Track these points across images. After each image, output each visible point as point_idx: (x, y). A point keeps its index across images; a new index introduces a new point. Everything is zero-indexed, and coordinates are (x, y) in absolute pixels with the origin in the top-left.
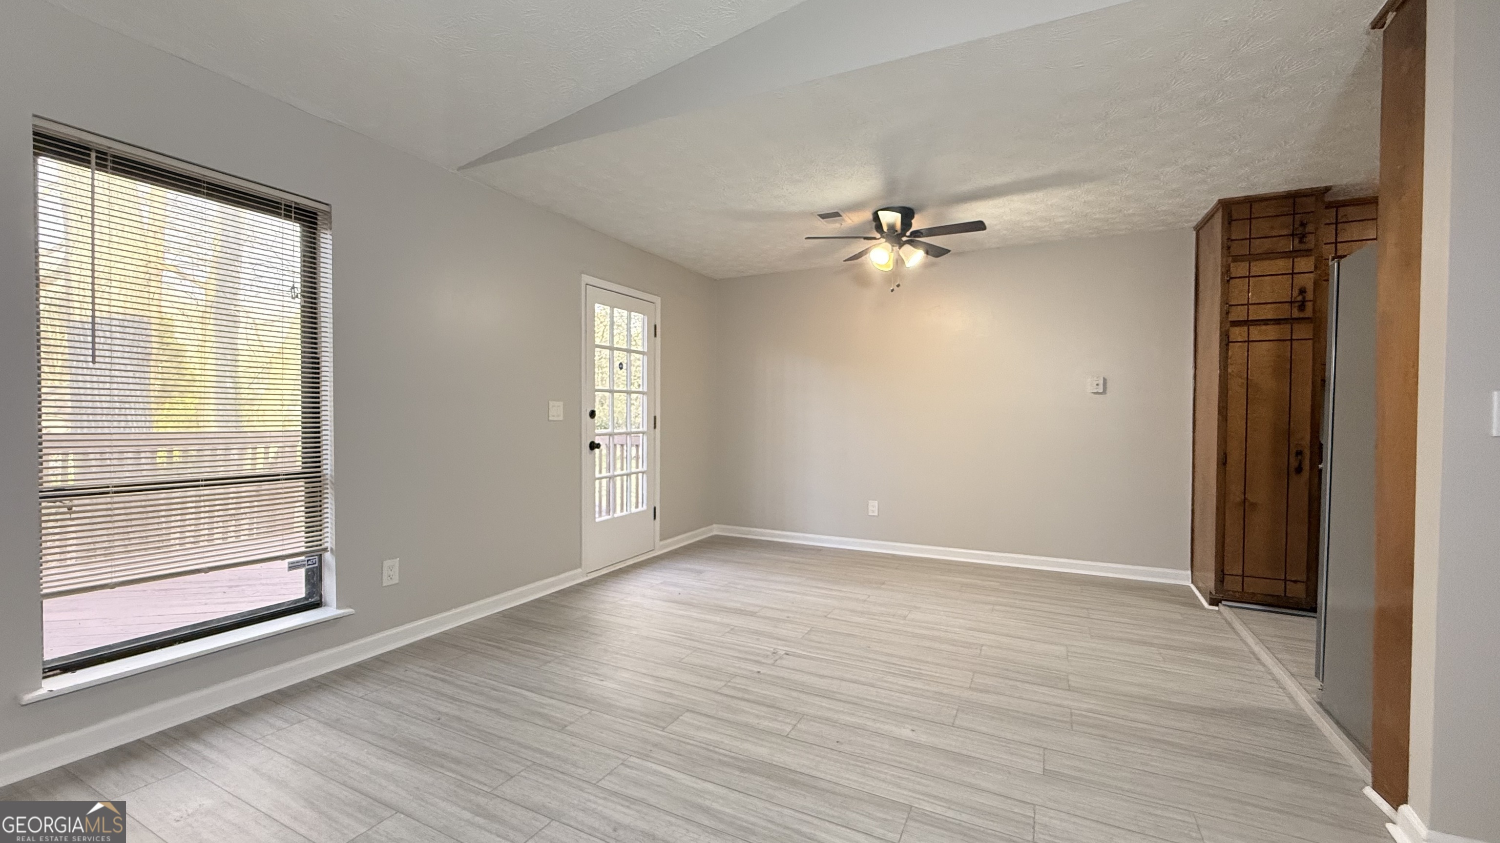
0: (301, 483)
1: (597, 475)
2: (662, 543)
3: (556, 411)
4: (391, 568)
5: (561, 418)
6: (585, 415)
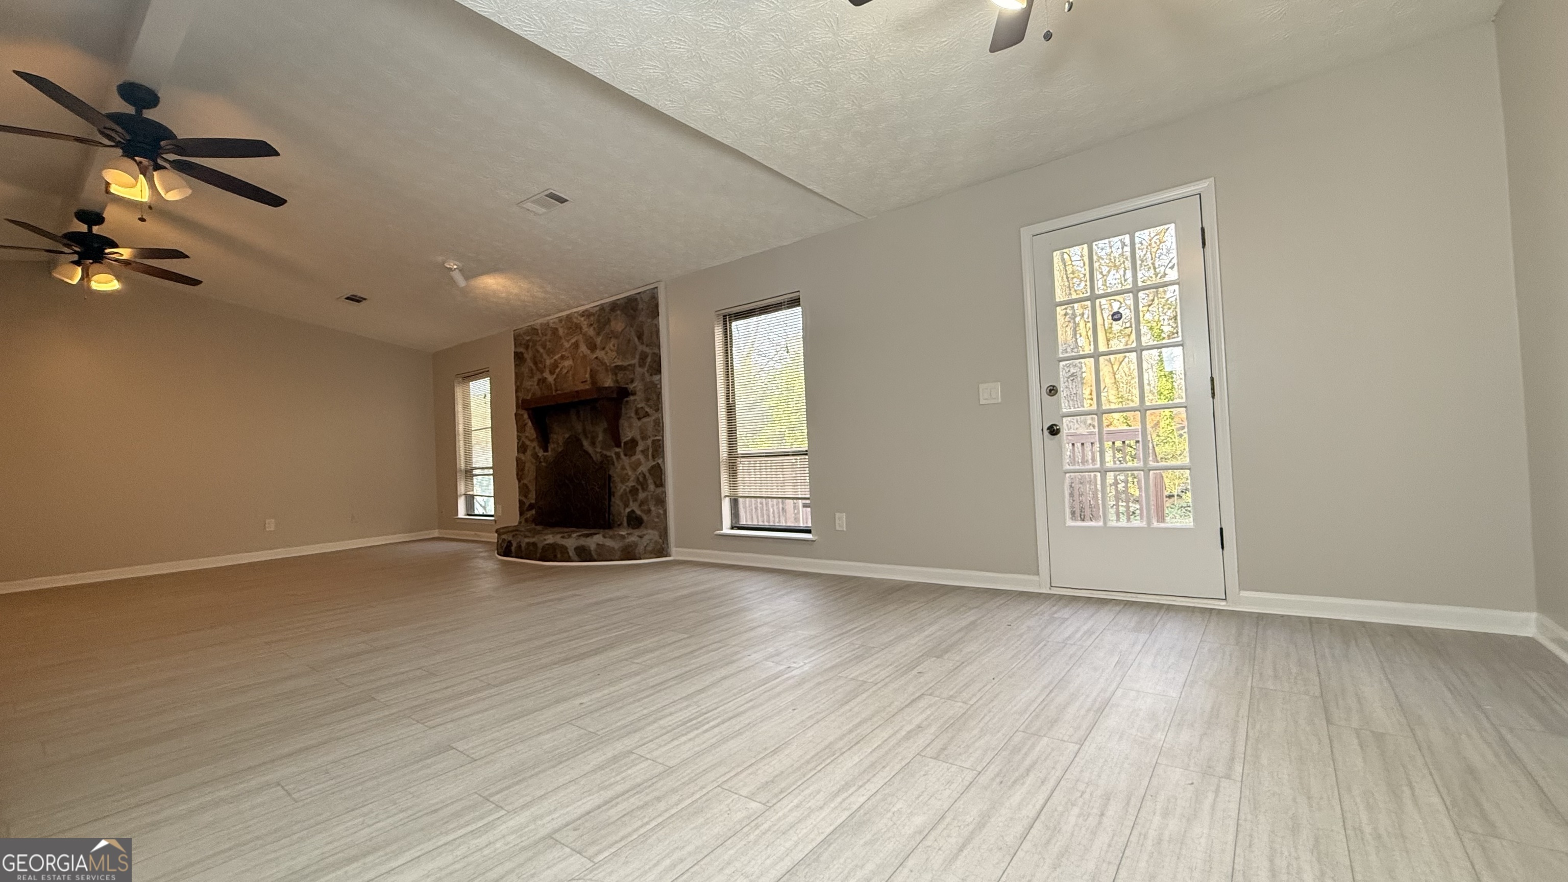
3: (990, 394)
5: (998, 400)
6: (1036, 392)
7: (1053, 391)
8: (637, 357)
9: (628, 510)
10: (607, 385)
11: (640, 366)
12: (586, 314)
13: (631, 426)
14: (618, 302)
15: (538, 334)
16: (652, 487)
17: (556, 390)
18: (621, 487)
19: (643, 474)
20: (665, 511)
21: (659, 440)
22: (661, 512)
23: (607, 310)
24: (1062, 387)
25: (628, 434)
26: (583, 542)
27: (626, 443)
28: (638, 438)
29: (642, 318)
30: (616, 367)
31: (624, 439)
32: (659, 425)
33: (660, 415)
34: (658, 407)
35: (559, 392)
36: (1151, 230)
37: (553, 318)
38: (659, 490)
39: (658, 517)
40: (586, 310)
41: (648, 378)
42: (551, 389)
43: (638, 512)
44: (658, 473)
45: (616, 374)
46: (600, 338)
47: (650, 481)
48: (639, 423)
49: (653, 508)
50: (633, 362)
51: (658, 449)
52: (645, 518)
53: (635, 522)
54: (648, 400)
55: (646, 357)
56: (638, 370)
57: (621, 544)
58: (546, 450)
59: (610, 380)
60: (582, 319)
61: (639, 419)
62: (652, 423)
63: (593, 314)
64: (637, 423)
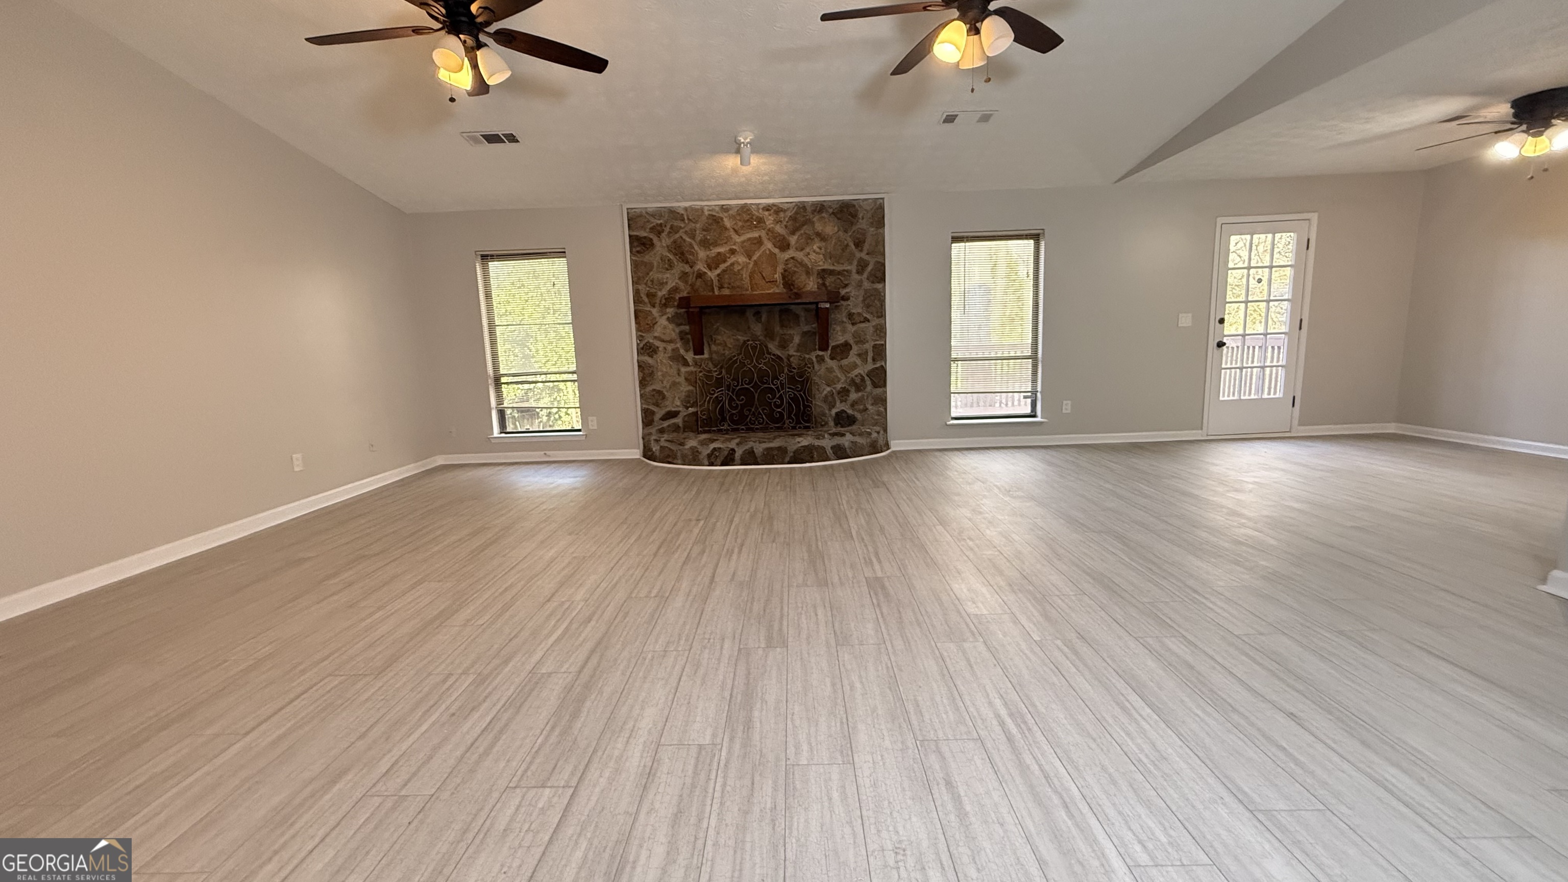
0: (1030, 360)
1: (1223, 366)
2: (1299, 428)
3: (1185, 320)
4: (1067, 404)
5: (1190, 325)
6: (1213, 322)
7: (1222, 321)
8: (855, 263)
9: (834, 411)
10: (808, 288)
11: (858, 273)
12: (776, 210)
13: (844, 331)
14: (825, 204)
15: (683, 220)
16: (869, 388)
17: (721, 287)
18: (824, 389)
19: (861, 376)
20: (886, 409)
21: (882, 345)
22: (882, 409)
23: (809, 209)
24: (1226, 317)
25: (838, 337)
26: (837, 440)
27: (834, 348)
28: (851, 342)
29: (863, 224)
30: (823, 270)
31: (832, 343)
32: (881, 331)
33: (883, 322)
34: (881, 314)
35: (726, 292)
36: (1284, 234)
37: (711, 204)
38: (878, 391)
39: (878, 415)
40: (774, 205)
41: (867, 285)
42: (712, 286)
43: (850, 412)
44: (879, 377)
45: (823, 278)
46: (796, 237)
47: (868, 382)
48: (854, 329)
49: (870, 407)
50: (849, 268)
51: (880, 352)
52: (858, 416)
53: (845, 420)
54: (868, 306)
55: (867, 265)
56: (856, 277)
57: (869, 440)
58: (699, 351)
59: (811, 284)
60: (767, 213)
61: (853, 324)
62: (871, 330)
63: (782, 210)
64: (851, 328)
